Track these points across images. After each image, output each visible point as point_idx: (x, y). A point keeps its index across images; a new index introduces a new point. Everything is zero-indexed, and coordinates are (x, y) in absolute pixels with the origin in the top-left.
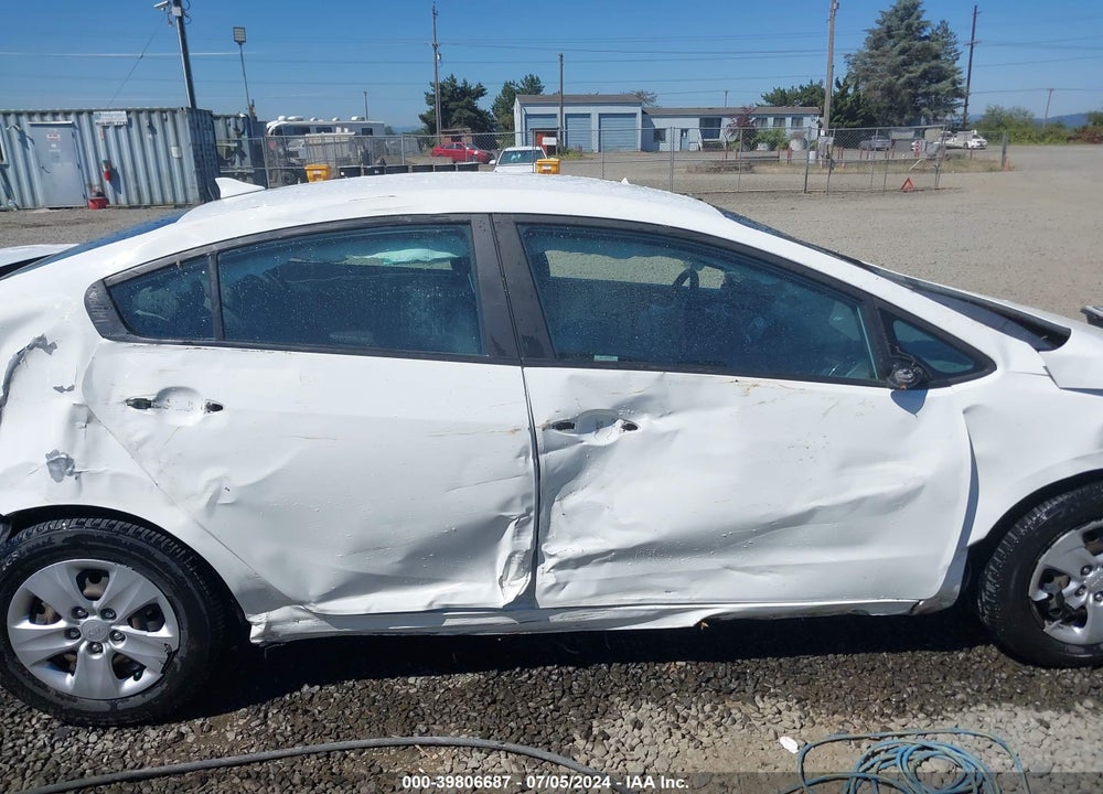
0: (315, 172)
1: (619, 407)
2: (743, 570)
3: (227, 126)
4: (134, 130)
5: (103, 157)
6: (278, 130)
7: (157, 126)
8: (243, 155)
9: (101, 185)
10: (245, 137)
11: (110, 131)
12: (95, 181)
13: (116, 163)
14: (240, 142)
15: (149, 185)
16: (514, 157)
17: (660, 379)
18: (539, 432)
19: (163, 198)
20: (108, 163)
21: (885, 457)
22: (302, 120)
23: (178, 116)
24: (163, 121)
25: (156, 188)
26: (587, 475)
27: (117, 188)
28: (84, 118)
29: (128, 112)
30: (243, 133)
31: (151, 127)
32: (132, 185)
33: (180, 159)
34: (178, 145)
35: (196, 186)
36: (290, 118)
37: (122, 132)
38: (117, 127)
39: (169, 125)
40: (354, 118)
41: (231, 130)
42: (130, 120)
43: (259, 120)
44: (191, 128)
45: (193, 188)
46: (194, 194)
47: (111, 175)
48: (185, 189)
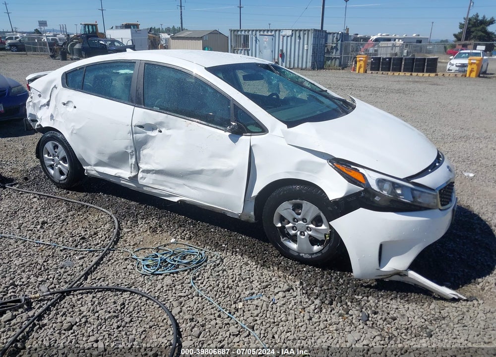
0: (360, 59)
1: (156, 124)
2: (188, 186)
3: (333, 37)
4: (293, 38)
5: (281, 48)
6: (377, 40)
7: (302, 37)
8: (337, 50)
9: (278, 59)
10: (340, 42)
11: (285, 38)
12: (276, 58)
13: (284, 51)
14: (337, 44)
15: (294, 60)
16: (464, 55)
17: (167, 117)
18: (133, 127)
19: (298, 66)
20: (282, 51)
21: (224, 157)
22: (388, 35)
23: (310, 32)
24: (304, 34)
25: (296, 62)
26: (149, 144)
27: (283, 61)
28: (277, 32)
29: (292, 31)
30: (339, 40)
31: (299, 37)
32: (288, 59)
33: (307, 50)
34: (307, 44)
35: (311, 61)
36: (383, 34)
37: (289, 38)
38: (288, 36)
39: (306, 36)
40: (414, 35)
41: (335, 38)
42: (292, 34)
43: (349, 35)
44: (314, 37)
45: (310, 62)
46: (309, 65)
47: (282, 55)
48: (306, 62)
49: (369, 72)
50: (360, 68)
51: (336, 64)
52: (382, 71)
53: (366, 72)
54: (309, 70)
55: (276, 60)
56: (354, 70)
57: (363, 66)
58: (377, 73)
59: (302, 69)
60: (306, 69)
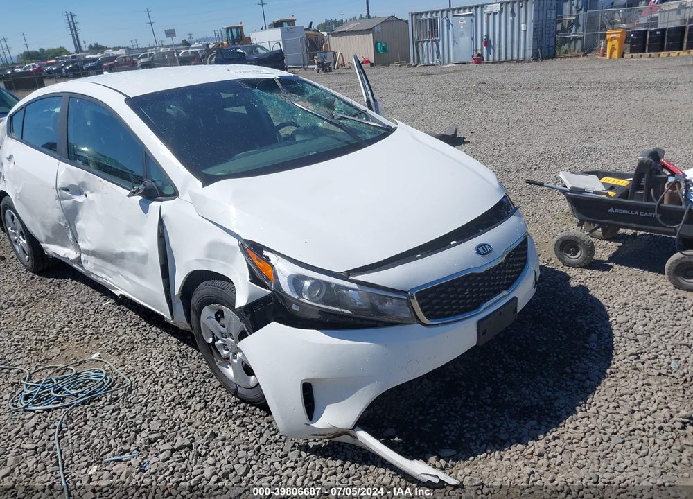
0: (612, 35)
1: (81, 185)
4: (503, 15)
5: (485, 32)
7: (516, 12)
8: (578, 25)
9: (482, 50)
10: (582, 12)
11: (491, 16)
12: (479, 48)
13: (491, 37)
15: (506, 49)
18: (58, 189)
19: (518, 58)
20: (487, 37)
23: (529, 3)
24: (520, 7)
25: (509, 51)
27: (489, 52)
28: (479, 9)
29: (502, 4)
30: (581, 10)
31: (513, 12)
32: (497, 49)
33: (525, 31)
34: (525, 22)
35: (532, 48)
37: (497, 16)
38: (495, 14)
39: (523, 10)
42: (502, 9)
44: (535, 10)
45: (530, 49)
46: (529, 53)
47: (487, 43)
48: (525, 51)
49: (628, 55)
50: (612, 50)
51: (577, 48)
52: (649, 51)
53: (623, 57)
54: (529, 62)
55: (479, 52)
56: (604, 55)
57: (617, 46)
58: (641, 56)
59: (518, 61)
60: (524, 60)
